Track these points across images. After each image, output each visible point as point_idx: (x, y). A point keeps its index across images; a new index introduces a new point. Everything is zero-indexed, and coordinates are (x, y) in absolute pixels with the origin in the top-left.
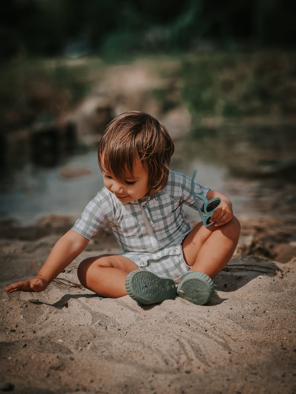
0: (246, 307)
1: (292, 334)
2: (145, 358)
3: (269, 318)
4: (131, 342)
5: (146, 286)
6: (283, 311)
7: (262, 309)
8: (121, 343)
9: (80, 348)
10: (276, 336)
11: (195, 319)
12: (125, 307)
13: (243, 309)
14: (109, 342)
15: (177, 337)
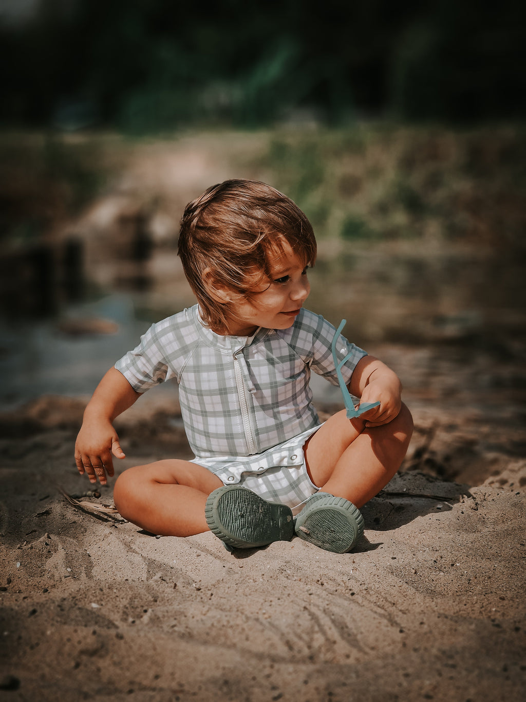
0: (420, 556)
1: (506, 602)
2: (251, 638)
3: (462, 575)
4: (222, 610)
5: (242, 516)
6: (486, 564)
7: (449, 558)
8: (204, 613)
9: (131, 619)
10: (478, 606)
11: (331, 574)
12: (202, 551)
13: (414, 559)
14: (182, 610)
15: (304, 604)
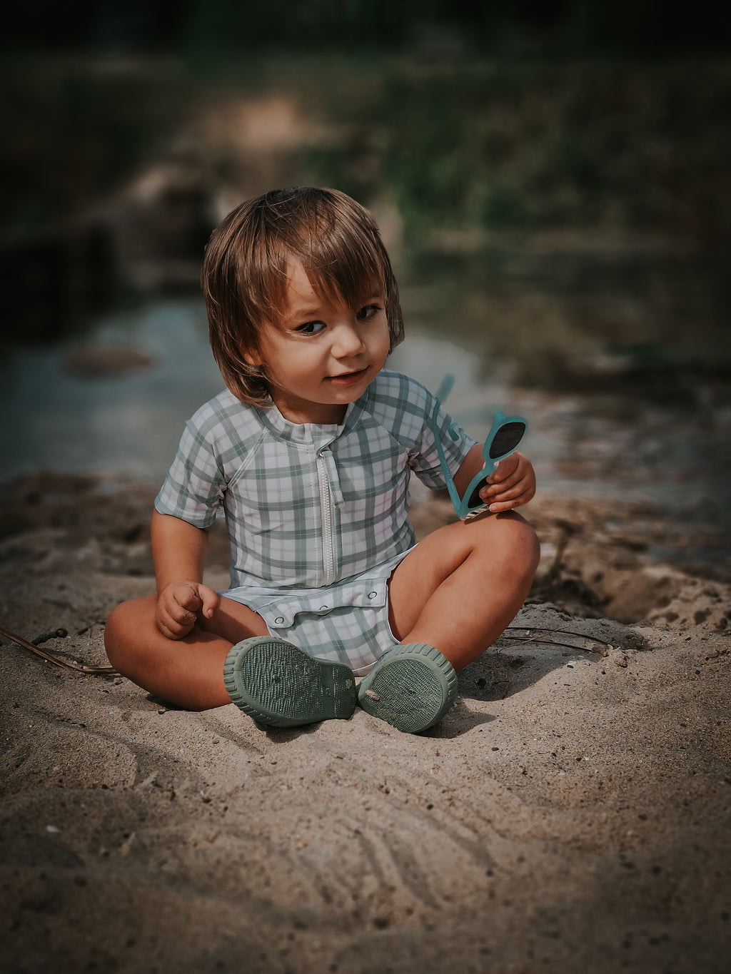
0: (534, 745)
1: (647, 823)
2: (273, 882)
3: (591, 777)
4: (236, 835)
5: (277, 680)
6: (626, 758)
7: (573, 750)
8: (211, 839)
9: (103, 850)
10: (607, 828)
11: (402, 775)
12: (223, 735)
13: (525, 751)
14: (180, 834)
15: (355, 825)
